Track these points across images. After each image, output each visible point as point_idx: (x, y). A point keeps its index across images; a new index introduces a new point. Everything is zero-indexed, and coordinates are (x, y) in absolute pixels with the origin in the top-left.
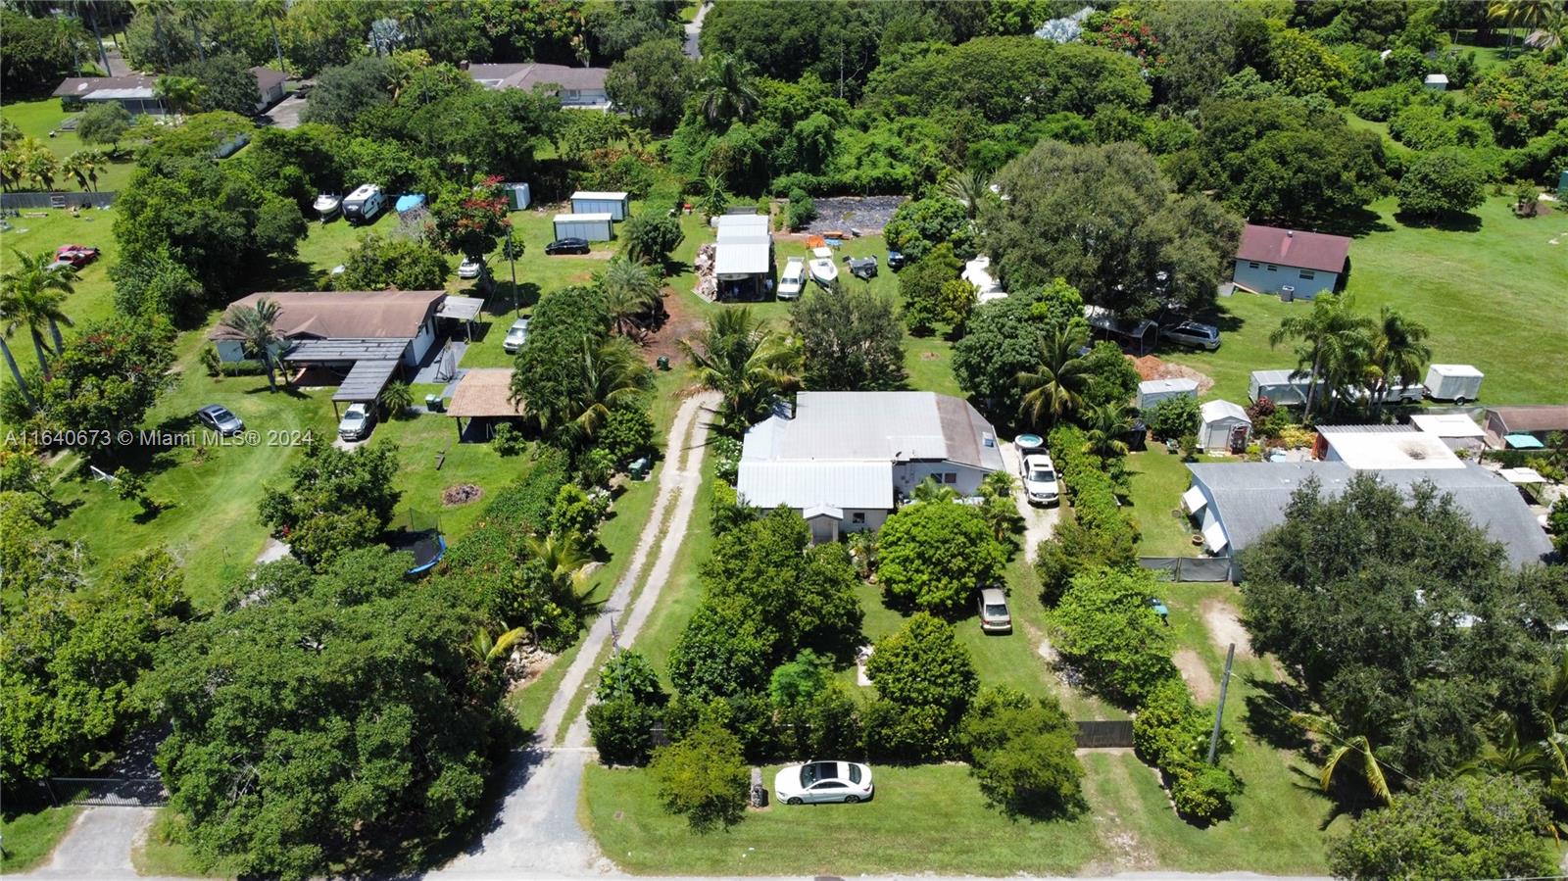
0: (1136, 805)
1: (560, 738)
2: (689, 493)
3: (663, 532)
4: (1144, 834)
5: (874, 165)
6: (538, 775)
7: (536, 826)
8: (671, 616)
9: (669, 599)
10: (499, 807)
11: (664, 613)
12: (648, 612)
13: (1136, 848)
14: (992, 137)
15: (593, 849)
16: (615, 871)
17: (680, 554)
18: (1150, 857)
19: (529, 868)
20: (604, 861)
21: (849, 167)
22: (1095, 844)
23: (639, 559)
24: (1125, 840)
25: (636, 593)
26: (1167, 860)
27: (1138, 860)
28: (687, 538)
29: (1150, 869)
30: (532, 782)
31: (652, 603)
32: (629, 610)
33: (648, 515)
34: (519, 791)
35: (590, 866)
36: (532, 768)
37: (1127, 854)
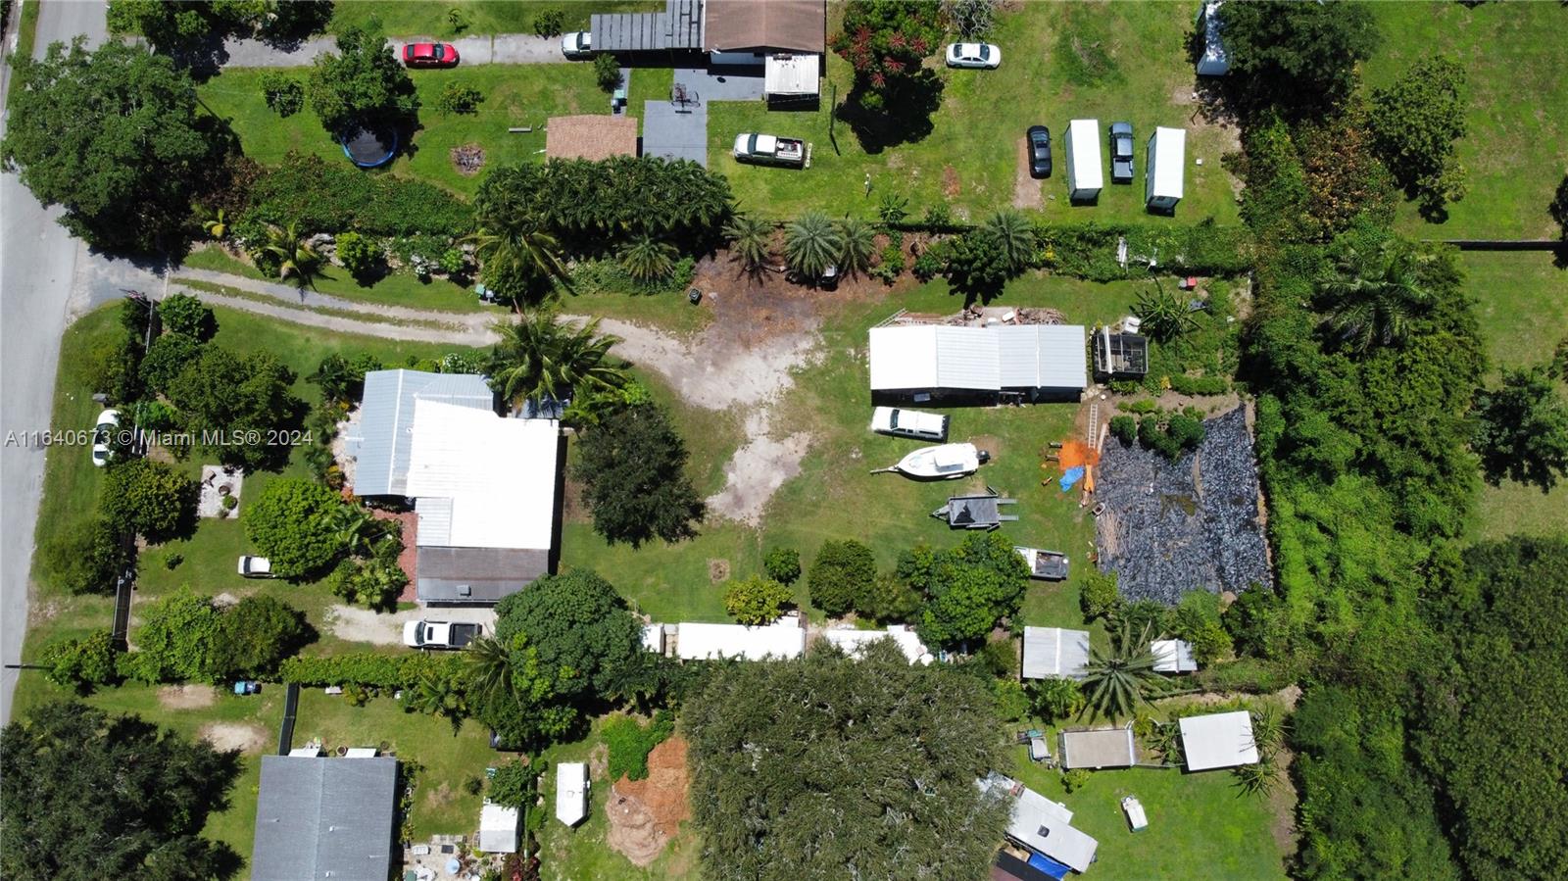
0: (76, 624)
1: (175, 281)
2: (458, 338)
3: (400, 323)
4: (54, 624)
5: (1307, 542)
6: (146, 275)
7: (106, 279)
8: (291, 336)
9: (311, 335)
10: (122, 257)
11: (296, 332)
12: (299, 321)
13: (45, 616)
14: (1366, 728)
15: (82, 314)
16: (67, 326)
17: (368, 338)
18: (37, 623)
19: (75, 281)
20: (75, 319)
21: (1295, 501)
22: (51, 593)
23: (364, 308)
24: (51, 611)
25: (321, 311)
26: (33, 633)
27: (36, 615)
28: (393, 342)
29: (29, 620)
30: (140, 272)
31: (307, 323)
32: (301, 308)
33: (429, 308)
34: (132, 265)
35: (72, 313)
36: (150, 269)
37: (41, 610)
